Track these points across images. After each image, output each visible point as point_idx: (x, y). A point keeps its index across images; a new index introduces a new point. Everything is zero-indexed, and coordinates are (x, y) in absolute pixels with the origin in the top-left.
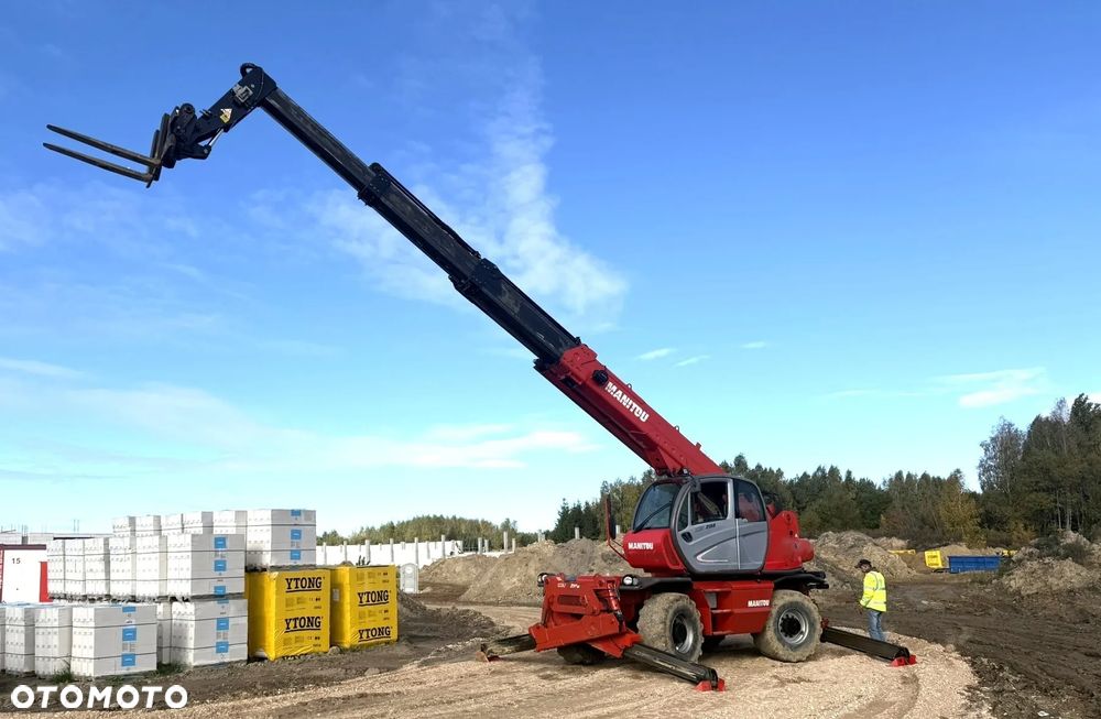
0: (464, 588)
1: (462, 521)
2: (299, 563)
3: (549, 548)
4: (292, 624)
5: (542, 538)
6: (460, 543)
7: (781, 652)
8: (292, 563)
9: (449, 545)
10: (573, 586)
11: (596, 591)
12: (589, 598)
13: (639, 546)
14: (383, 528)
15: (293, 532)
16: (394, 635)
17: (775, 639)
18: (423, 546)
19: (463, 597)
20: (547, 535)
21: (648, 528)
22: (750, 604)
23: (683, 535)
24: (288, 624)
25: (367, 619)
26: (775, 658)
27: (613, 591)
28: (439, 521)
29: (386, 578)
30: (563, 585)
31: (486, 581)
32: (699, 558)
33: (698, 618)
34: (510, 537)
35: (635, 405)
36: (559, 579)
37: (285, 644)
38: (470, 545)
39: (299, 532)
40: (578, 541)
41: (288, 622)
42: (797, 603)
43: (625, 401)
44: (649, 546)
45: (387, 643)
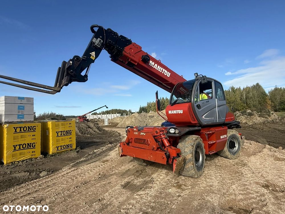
0: (117, 124)
1: (121, 110)
2: (23, 120)
3: (137, 115)
4: (17, 148)
5: (136, 113)
6: (120, 114)
7: (229, 156)
8: (19, 120)
9: (118, 115)
10: (142, 134)
11: (154, 137)
12: (151, 141)
13: (175, 112)
14: (105, 111)
15: (19, 107)
16: (74, 147)
17: (227, 151)
18: (113, 115)
19: (117, 126)
20: (137, 112)
21: (178, 103)
22: (221, 137)
23: (197, 106)
24: (15, 148)
25: (61, 142)
26: (226, 158)
27: (164, 135)
28: (116, 110)
29: (70, 125)
30: (137, 133)
31: (122, 123)
32: (203, 117)
33: (203, 147)
34: (130, 113)
35: (164, 70)
36: (135, 129)
37: (13, 157)
38: (122, 115)
39: (24, 107)
40: (143, 113)
41: (15, 147)
42: (234, 135)
43: (159, 68)
44: (181, 112)
45: (71, 150)
